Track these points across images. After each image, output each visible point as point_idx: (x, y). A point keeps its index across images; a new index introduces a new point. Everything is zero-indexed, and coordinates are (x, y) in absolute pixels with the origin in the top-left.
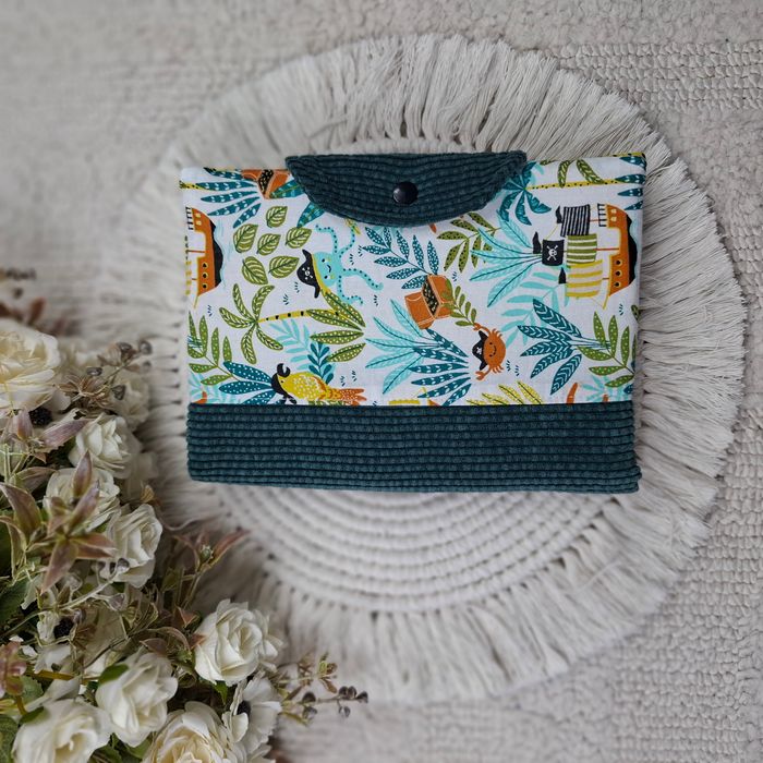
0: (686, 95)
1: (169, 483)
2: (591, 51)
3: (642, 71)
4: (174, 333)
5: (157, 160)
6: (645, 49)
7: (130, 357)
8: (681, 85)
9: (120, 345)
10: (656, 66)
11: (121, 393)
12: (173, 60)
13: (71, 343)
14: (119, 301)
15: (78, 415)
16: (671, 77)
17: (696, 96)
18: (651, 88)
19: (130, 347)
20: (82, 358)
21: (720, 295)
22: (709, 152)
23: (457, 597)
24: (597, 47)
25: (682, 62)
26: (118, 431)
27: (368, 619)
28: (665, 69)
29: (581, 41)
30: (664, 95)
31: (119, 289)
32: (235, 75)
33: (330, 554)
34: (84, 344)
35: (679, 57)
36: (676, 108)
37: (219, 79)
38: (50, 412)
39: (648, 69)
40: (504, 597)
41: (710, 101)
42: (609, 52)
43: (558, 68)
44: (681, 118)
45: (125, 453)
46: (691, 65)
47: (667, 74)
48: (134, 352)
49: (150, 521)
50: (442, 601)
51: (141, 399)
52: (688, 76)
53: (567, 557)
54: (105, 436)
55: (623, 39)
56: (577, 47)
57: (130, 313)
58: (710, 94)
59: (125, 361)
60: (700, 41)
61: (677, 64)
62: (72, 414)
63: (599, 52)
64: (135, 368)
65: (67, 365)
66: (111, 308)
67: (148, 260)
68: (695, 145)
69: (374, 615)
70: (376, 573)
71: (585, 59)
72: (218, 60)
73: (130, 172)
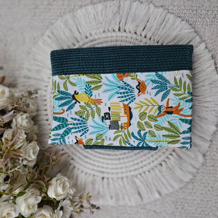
0: (207, 23)
1: (42, 135)
2: (179, 8)
3: (194, 15)
4: (45, 89)
5: (42, 35)
6: (195, 8)
7: (31, 95)
8: (205, 19)
9: (28, 91)
10: (198, 13)
11: (28, 106)
12: (49, 4)
13: (13, 90)
14: (29, 78)
15: (14, 112)
16: (203, 17)
17: (210, 23)
18: (196, 20)
19: (31, 92)
20: (16, 95)
21: (214, 85)
22: (213, 41)
23: (129, 174)
24: (180, 7)
25: (206, 12)
26: (26, 118)
27: (101, 179)
28: (201, 14)
29: (176, 4)
30: (200, 22)
31: (29, 74)
32: (68, 10)
33: (90, 159)
34: (17, 91)
35: (205, 11)
36: (204, 27)
37: (63, 11)
38: (5, 111)
39: (196, 14)
40: (143, 174)
41: (214, 25)
42: (184, 9)
43: (168, 13)
44: (205, 30)
45: (28, 125)
46: (209, 14)
47: (201, 16)
48: (32, 93)
49: (35, 146)
50: (124, 175)
51: (34, 108)
52: (208, 17)
53: (163, 163)
54: (22, 119)
55: (189, 5)
56: (174, 6)
57: (32, 82)
58: (214, 23)
59: (29, 96)
60: (212, 6)
61: (205, 13)
62: (12, 112)
63: (181, 8)
64: (33, 98)
65: (12, 97)
66: (26, 80)
67: (38, 65)
68: (209, 38)
69: (103, 178)
70: (104, 165)
71: (177, 10)
72: (63, 5)
73: (34, 38)
